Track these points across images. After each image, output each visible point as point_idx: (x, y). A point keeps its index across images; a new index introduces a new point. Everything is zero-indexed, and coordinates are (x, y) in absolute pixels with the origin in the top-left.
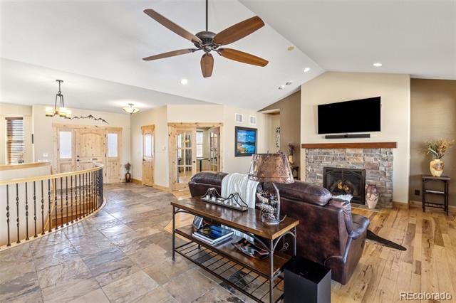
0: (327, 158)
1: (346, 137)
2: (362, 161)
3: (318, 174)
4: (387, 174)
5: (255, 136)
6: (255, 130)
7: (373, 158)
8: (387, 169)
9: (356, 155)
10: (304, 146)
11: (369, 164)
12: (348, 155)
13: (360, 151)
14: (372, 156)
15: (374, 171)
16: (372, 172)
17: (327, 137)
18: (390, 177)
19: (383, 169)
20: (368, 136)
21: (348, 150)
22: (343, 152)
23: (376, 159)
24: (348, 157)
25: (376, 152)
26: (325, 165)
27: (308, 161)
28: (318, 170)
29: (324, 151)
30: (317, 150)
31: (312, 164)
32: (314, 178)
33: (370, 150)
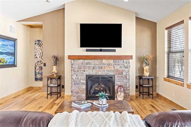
0: (89, 68)
1: (101, 50)
2: (113, 69)
3: (81, 81)
4: (128, 77)
5: (14, 46)
6: (15, 40)
7: (119, 67)
8: (127, 73)
9: (109, 64)
10: (70, 57)
11: (117, 70)
12: (104, 64)
13: (112, 61)
14: (119, 65)
15: (120, 75)
16: (119, 76)
17: (87, 50)
18: (129, 79)
19: (125, 74)
20: (114, 51)
21: (104, 61)
22: (101, 63)
23: (121, 67)
24: (103, 66)
25: (121, 62)
26: (88, 73)
27: (73, 70)
28: (82, 77)
29: (86, 61)
30: (81, 61)
31: (77, 73)
32: (78, 84)
33: (117, 61)
